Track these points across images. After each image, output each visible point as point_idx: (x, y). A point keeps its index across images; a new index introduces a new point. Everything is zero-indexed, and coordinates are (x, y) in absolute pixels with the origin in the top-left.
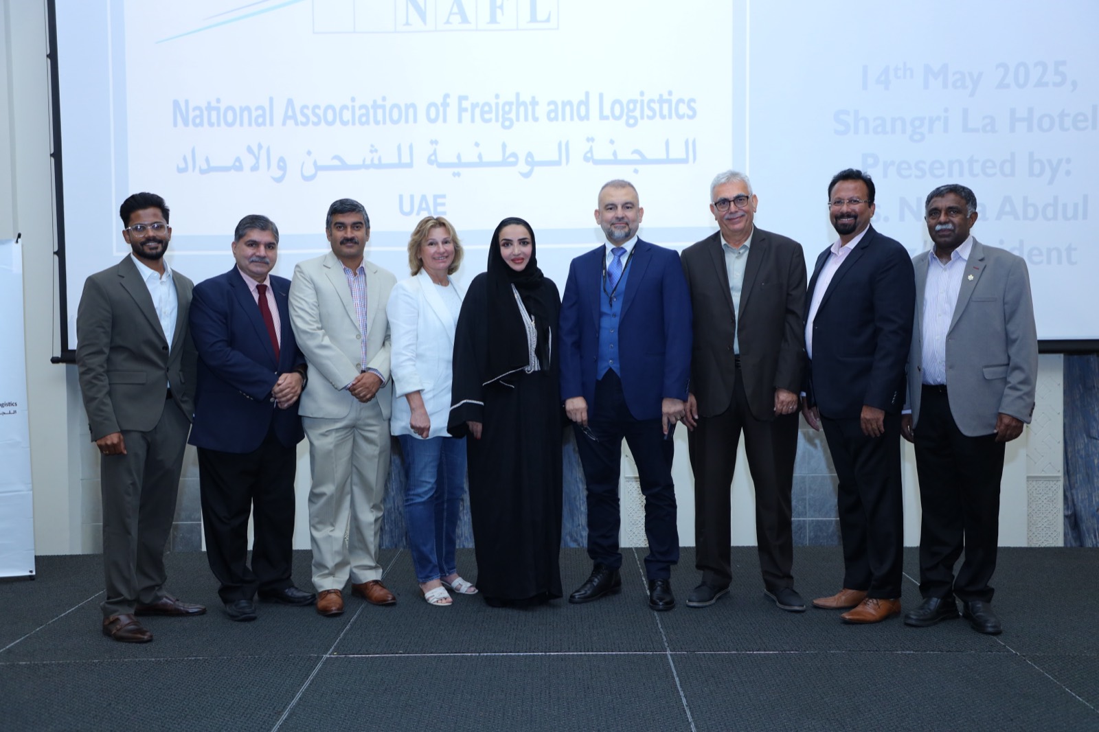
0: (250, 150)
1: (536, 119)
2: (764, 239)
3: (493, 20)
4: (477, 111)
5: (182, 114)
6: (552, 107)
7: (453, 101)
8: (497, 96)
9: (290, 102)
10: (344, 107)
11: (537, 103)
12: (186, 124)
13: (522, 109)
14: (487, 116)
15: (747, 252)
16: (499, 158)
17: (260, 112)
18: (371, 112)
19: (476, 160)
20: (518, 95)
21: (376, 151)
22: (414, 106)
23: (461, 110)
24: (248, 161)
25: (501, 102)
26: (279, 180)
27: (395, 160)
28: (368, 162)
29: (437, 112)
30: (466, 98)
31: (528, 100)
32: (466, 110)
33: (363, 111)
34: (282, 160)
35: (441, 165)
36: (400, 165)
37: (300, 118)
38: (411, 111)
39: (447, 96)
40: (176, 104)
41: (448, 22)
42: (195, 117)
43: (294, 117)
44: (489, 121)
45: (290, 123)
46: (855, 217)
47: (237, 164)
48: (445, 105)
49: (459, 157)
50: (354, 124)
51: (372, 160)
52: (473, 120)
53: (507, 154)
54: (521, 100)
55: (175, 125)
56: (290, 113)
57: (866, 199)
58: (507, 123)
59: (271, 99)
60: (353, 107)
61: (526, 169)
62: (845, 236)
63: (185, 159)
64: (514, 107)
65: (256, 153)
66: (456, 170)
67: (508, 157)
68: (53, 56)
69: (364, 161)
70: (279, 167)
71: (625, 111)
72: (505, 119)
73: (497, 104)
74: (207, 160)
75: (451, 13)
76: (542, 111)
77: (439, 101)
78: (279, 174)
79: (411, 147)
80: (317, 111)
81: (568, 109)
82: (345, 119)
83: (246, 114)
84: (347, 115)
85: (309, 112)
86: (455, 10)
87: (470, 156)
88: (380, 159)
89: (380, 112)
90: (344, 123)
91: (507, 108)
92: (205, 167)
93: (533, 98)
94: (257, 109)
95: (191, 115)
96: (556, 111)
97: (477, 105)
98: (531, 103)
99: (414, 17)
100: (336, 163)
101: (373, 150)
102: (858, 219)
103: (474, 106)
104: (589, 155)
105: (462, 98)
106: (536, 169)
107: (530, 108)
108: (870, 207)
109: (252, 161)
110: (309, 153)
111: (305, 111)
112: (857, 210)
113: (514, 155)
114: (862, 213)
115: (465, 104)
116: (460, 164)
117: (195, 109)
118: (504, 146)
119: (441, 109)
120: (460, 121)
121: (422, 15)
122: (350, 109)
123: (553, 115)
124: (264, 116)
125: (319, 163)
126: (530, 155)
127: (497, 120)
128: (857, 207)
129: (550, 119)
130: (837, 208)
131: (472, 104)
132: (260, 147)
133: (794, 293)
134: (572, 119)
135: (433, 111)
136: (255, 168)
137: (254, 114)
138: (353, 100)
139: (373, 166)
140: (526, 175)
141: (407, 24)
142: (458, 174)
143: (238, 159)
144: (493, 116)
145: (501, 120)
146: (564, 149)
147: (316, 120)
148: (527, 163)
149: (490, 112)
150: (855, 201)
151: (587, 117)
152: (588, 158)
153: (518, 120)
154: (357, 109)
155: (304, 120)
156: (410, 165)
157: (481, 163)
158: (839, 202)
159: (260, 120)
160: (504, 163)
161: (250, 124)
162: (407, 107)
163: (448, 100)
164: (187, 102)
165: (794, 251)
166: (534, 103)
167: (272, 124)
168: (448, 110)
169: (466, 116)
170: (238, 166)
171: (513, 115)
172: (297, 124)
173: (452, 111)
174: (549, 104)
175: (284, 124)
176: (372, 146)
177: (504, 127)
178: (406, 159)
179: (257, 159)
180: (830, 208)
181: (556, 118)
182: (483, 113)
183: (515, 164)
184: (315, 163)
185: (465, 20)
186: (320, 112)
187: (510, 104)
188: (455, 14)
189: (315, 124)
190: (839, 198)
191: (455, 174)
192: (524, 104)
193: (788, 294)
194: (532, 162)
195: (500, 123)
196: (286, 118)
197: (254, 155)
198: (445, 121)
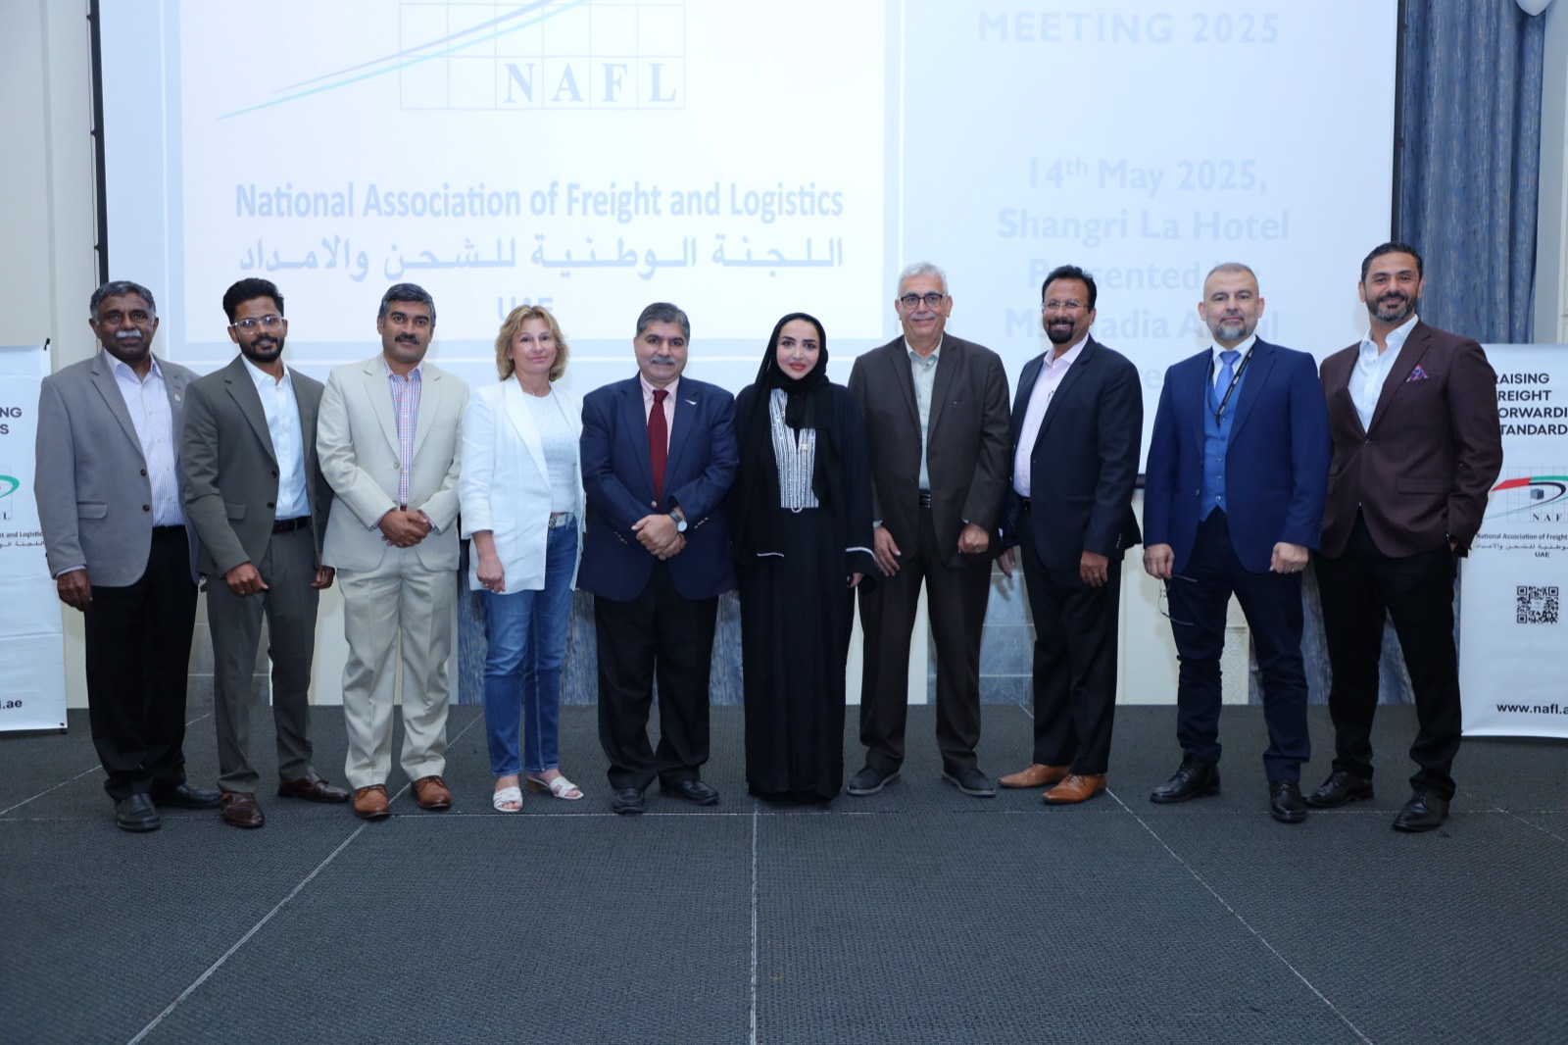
0: (325, 243)
1: (657, 212)
2: (955, 348)
3: (609, 97)
4: (590, 202)
5: (247, 201)
6: (677, 199)
7: (562, 192)
8: (613, 185)
9: (373, 189)
10: (436, 195)
11: (659, 194)
12: (251, 212)
13: (642, 201)
14: (601, 208)
15: (936, 364)
16: (615, 257)
17: (337, 200)
18: (467, 201)
19: (588, 258)
20: (637, 184)
21: (472, 246)
22: (516, 195)
23: (572, 200)
24: (323, 256)
25: (618, 191)
26: (359, 279)
27: (494, 257)
28: (463, 259)
29: (542, 203)
30: (577, 186)
31: (649, 190)
32: (577, 200)
33: (458, 200)
34: (363, 255)
35: (547, 264)
36: (499, 263)
37: (384, 207)
38: (513, 201)
39: (555, 184)
40: (240, 189)
41: (556, 99)
42: (262, 205)
43: (377, 206)
44: (604, 213)
45: (373, 212)
46: (1072, 324)
47: (311, 260)
48: (553, 194)
49: (568, 254)
50: (446, 214)
51: (468, 257)
52: (585, 212)
53: (624, 252)
54: (641, 189)
55: (239, 213)
56: (372, 201)
57: (1086, 302)
58: (624, 217)
59: (351, 185)
60: (446, 196)
61: (646, 269)
62: (1059, 346)
63: (250, 253)
64: (633, 199)
65: (333, 248)
66: (565, 270)
67: (626, 255)
68: (98, 133)
69: (458, 257)
70: (360, 264)
71: (761, 204)
72: (621, 212)
73: (613, 194)
74: (276, 255)
75: (560, 89)
76: (664, 203)
77: (546, 190)
78: (359, 271)
79: (513, 243)
80: (404, 199)
81: (695, 201)
82: (436, 209)
83: (321, 202)
84: (439, 205)
85: (394, 200)
86: (565, 84)
87: (581, 254)
88: (476, 256)
89: (477, 201)
90: (436, 214)
91: (624, 199)
92: (273, 262)
93: (655, 188)
94: (334, 196)
95: (258, 202)
96: (681, 203)
97: (590, 194)
98: (652, 194)
99: (517, 91)
100: (426, 259)
101: (469, 246)
102: (1075, 327)
103: (586, 196)
104: (719, 255)
105: (572, 187)
106: (659, 271)
107: (651, 199)
108: (1089, 312)
109: (329, 257)
110: (394, 248)
111: (391, 199)
112: (1074, 316)
113: (632, 253)
114: (1080, 319)
115: (576, 193)
116: (570, 263)
117: (261, 196)
118: (621, 243)
119: (548, 199)
120: (570, 212)
121: (527, 90)
122: (443, 197)
123: (677, 208)
124: (341, 204)
125: (407, 260)
126: (650, 253)
127: (613, 213)
128: (1074, 312)
129: (675, 213)
130: (1051, 311)
131: (584, 194)
132: (337, 240)
133: (991, 413)
134: (699, 212)
135: (538, 201)
136: (331, 265)
137: (331, 202)
138: (446, 186)
139: (468, 263)
140: (647, 277)
141: (510, 100)
142: (568, 275)
143: (312, 254)
144: (608, 207)
145: (617, 212)
146: (690, 247)
147: (402, 209)
148: (648, 263)
149: (605, 203)
150: (1073, 304)
151: (717, 211)
152: (718, 258)
153: (637, 212)
154: (450, 198)
155: (389, 209)
156: (511, 263)
157: (593, 262)
158: (1053, 304)
159: (338, 209)
160: (620, 262)
161: (326, 214)
162: (509, 196)
163: (556, 189)
164: (253, 188)
165: (991, 364)
166: (656, 193)
167: (351, 213)
168: (556, 199)
169: (577, 208)
170: (311, 262)
171: (631, 207)
172: (380, 214)
173: (561, 202)
174: (674, 194)
175: (365, 214)
176: (468, 241)
177: (620, 220)
178: (506, 256)
179: (334, 254)
180: (1043, 311)
181: (681, 212)
182: (596, 204)
183: (633, 264)
184: (401, 259)
185: (576, 97)
186: (408, 201)
187: (628, 194)
188: (565, 89)
189: (402, 214)
190: (1054, 300)
191: (563, 275)
192: (644, 194)
193: (984, 415)
194: (652, 261)
195: (616, 217)
196: (368, 207)
197: (330, 248)
198: (552, 212)
